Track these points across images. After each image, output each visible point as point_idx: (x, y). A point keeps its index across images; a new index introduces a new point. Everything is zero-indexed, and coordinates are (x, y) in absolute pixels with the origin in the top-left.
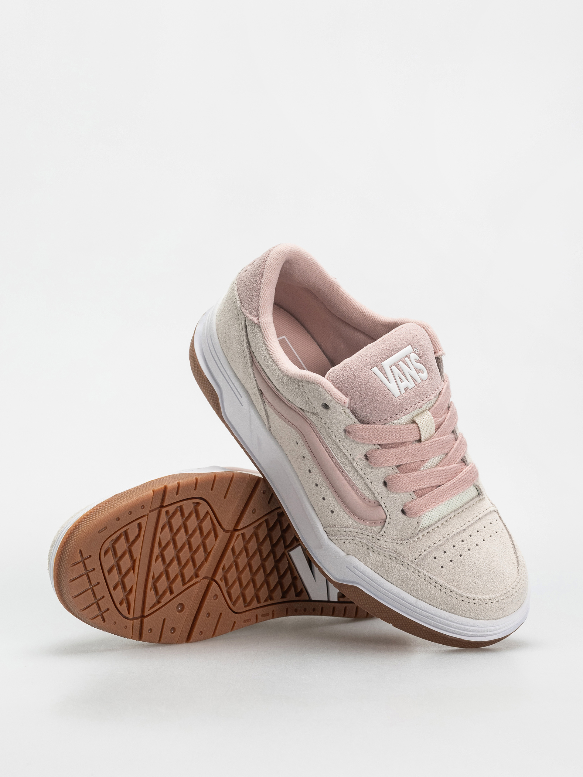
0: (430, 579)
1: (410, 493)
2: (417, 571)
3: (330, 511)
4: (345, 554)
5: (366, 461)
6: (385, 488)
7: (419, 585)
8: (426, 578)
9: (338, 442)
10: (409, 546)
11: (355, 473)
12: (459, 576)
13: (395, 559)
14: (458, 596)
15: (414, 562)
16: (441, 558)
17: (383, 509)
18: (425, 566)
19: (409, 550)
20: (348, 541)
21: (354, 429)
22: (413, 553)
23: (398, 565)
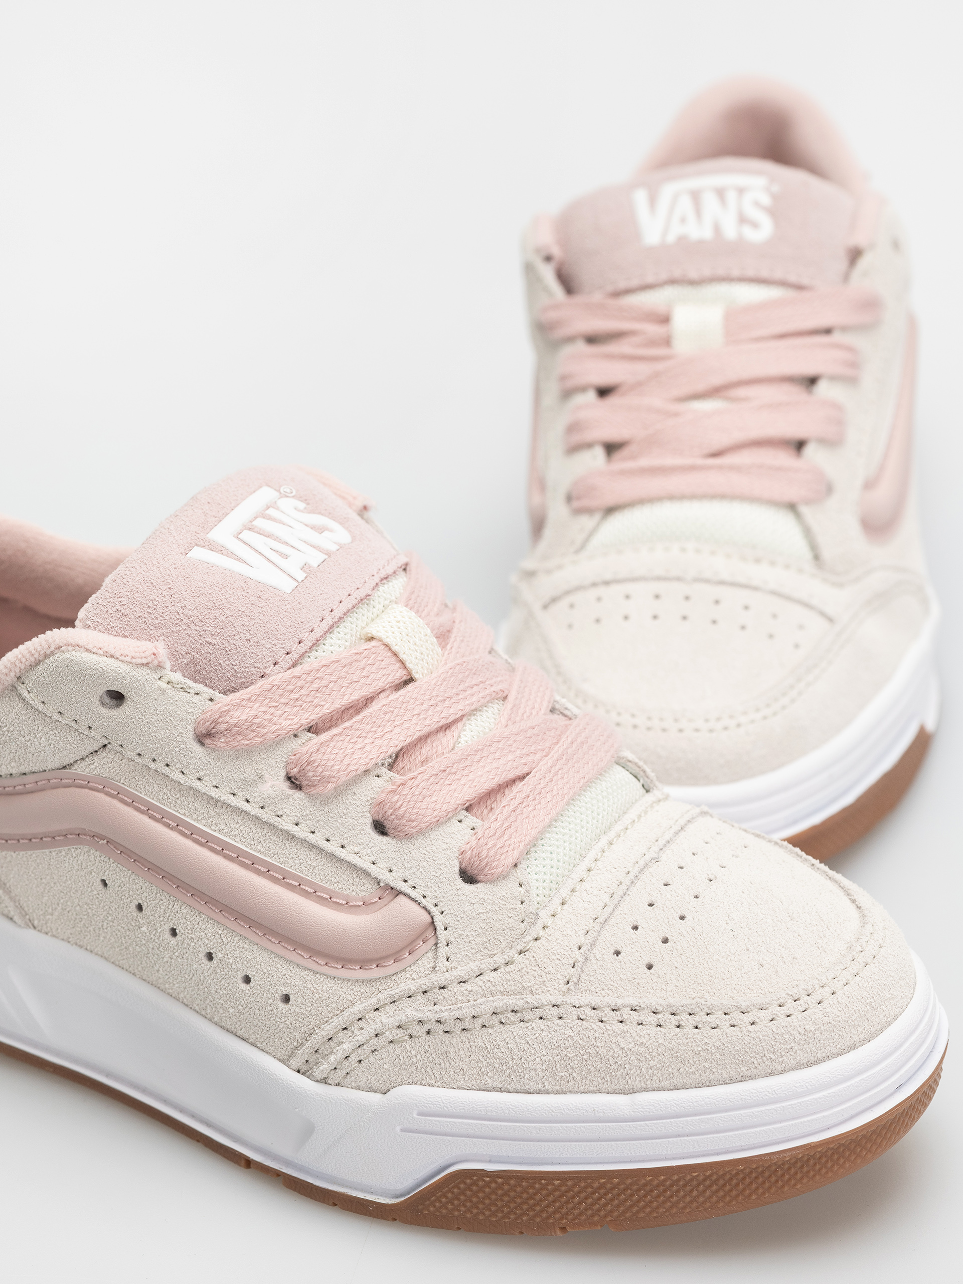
0: (635, 1010)
1: (459, 818)
2: (588, 1011)
3: (279, 1002)
4: (378, 1096)
5: (298, 795)
6: (384, 839)
7: (614, 1046)
8: (621, 1015)
9: (197, 785)
10: (532, 959)
11: (287, 845)
12: (706, 965)
13: (513, 1014)
14: (736, 1016)
15: (569, 989)
16: (633, 946)
17: (410, 898)
18: (603, 986)
19: (537, 968)
20: (365, 1047)
21: (217, 717)
22: (552, 971)
23: (528, 1025)
